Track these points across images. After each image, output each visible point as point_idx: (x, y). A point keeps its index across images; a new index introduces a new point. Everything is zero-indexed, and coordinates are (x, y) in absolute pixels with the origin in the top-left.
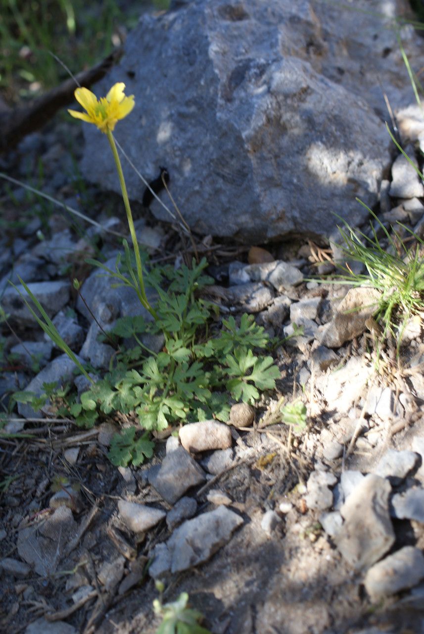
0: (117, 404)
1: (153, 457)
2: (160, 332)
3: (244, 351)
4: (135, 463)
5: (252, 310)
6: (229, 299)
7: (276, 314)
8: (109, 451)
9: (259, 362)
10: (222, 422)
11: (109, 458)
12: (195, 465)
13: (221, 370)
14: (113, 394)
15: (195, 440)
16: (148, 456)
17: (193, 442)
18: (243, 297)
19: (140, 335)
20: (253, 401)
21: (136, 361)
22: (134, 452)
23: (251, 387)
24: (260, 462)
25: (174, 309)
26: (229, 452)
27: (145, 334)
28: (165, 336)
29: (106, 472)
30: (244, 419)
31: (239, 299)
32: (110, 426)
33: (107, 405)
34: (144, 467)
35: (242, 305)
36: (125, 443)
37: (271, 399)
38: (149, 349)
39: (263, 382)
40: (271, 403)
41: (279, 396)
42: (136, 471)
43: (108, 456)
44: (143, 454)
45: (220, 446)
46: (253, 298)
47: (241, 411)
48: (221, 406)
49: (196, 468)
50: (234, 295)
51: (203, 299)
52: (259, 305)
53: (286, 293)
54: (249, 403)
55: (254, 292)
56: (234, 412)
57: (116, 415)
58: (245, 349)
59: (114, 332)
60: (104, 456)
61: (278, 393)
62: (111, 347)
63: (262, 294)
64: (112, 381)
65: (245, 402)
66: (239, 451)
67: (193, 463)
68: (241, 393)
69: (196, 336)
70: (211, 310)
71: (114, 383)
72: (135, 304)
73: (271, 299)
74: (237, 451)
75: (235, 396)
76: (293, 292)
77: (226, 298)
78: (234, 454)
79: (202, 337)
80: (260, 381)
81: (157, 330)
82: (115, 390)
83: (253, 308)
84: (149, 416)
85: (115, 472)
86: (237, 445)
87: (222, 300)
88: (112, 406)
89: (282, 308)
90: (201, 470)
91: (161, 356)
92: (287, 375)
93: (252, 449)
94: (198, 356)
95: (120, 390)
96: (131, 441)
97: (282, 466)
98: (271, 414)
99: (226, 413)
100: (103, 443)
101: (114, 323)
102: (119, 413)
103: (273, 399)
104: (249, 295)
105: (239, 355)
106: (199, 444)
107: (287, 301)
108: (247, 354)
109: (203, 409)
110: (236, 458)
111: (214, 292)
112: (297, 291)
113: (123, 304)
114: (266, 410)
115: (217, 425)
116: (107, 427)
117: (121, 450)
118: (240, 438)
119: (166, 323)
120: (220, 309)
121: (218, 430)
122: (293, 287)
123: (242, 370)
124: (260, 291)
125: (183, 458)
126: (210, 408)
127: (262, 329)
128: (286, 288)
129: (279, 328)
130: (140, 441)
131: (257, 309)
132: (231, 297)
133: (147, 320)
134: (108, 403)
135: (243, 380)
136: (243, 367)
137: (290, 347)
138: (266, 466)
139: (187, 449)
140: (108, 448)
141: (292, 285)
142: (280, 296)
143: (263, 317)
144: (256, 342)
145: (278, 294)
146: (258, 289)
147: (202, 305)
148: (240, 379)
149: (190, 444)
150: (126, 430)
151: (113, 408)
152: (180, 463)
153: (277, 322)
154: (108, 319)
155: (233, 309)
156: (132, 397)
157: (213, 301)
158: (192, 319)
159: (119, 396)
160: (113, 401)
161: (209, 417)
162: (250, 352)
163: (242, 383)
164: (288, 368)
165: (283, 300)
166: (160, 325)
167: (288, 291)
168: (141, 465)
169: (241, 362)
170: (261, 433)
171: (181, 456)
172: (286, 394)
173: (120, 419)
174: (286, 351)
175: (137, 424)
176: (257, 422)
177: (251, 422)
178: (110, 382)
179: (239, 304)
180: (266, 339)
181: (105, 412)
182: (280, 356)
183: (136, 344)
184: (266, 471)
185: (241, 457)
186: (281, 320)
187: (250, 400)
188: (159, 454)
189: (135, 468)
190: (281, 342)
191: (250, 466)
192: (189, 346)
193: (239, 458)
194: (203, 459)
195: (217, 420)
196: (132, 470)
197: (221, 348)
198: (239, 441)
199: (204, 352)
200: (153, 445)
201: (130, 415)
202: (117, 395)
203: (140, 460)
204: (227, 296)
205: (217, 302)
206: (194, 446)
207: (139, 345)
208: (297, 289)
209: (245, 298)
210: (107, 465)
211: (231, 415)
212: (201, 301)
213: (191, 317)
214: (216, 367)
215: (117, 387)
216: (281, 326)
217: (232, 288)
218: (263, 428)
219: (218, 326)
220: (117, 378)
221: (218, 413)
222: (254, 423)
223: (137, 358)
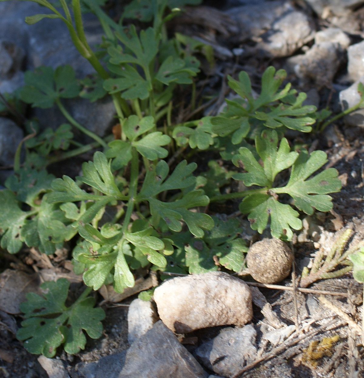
0: (33, 235)
1: (103, 337)
2: (107, 98)
3: (272, 140)
4: (70, 350)
5: (275, 54)
6: (230, 31)
7: (322, 64)
8: (19, 326)
9: (301, 161)
10: (232, 274)
11: (19, 338)
12: (187, 359)
13: (223, 170)
14: (22, 217)
15: (186, 311)
16: (94, 336)
17: (181, 313)
18: (257, 30)
19: (68, 103)
20: (290, 235)
21: (61, 150)
22: (67, 327)
23: (286, 208)
24: (309, 353)
25: (134, 55)
26: (249, 332)
27: (79, 100)
28: (116, 106)
29: (13, 364)
30: (276, 269)
31: (248, 32)
32: (19, 277)
33: (13, 237)
34: (86, 357)
35: (254, 44)
36: (50, 311)
37: (322, 228)
38: (85, 127)
39: (309, 199)
40: (323, 236)
41: (337, 224)
42: (73, 364)
43: (20, 335)
44: (84, 332)
45: (232, 321)
46: (276, 32)
47: (270, 253)
48: (229, 241)
49: (190, 365)
50: (239, 24)
51: (183, 33)
52: (288, 45)
53: (335, 21)
54: (283, 238)
55: (277, 20)
56: (255, 256)
57: (28, 254)
58: (274, 135)
59: (20, 97)
60: (10, 333)
61: (334, 218)
62: (13, 123)
63: (293, 24)
64: (20, 191)
65: (276, 237)
66: (267, 329)
67: (184, 357)
68: (266, 219)
69: (174, 105)
70: (199, 55)
71: (25, 195)
72: (56, 42)
73: (310, 34)
74: (262, 329)
75: (257, 225)
76: (349, 19)
77: (223, 30)
78: (259, 336)
79: (186, 106)
80: (302, 196)
81: (101, 95)
82: (25, 207)
83: (275, 49)
84: (99, 265)
85: (30, 365)
86: (262, 317)
87: (218, 33)
88: (22, 239)
89: (333, 52)
90: (199, 369)
91: (114, 147)
92: (348, 181)
93: (292, 327)
94: (179, 144)
95: (37, 209)
96: (60, 306)
97: (352, 363)
98: (324, 258)
99: (240, 256)
100: (7, 311)
101: (16, 78)
102: (33, 251)
103: (325, 229)
104: (268, 26)
105: (264, 148)
106: (192, 317)
107: (342, 40)
108: (279, 146)
109: (195, 248)
110: (263, 343)
111: (202, 20)
112: (358, 18)
113: (33, 41)
114: (314, 250)
115: (226, 282)
116: (12, 279)
117: (43, 323)
118: (268, 304)
119: (120, 84)
120: (215, 51)
121: (229, 291)
122: (349, 11)
123: (268, 177)
124: (288, 18)
125: (165, 346)
126: (207, 244)
127: (303, 96)
128: (335, 12)
129: (329, 90)
130: (76, 307)
131: (284, 52)
132: (234, 29)
133: (80, 74)
134: (14, 233)
135: (269, 195)
136: (272, 172)
137: (350, 127)
138: (320, 361)
139: (171, 327)
140: (19, 319)
141: (347, 8)
142: (326, 27)
143: (297, 68)
144: (292, 121)
145: (321, 23)
146: (285, 14)
147: (183, 46)
148: (264, 191)
149: (176, 318)
150: (49, 283)
151: (24, 243)
152: (160, 356)
153: (324, 79)
154: (6, 70)
155: (238, 52)
156: (60, 224)
157: (200, 37)
158: (167, 76)
159: (34, 219)
160: (25, 229)
161: (207, 264)
162: (285, 142)
163: (270, 199)
164: (351, 171)
165: (332, 36)
166: (109, 85)
167: (340, 17)
168: (82, 352)
169: (267, 161)
170: (306, 295)
171: (162, 342)
172: (350, 218)
173: (35, 262)
174: (345, 137)
175: (68, 271)
176: (299, 273)
177: (287, 273)
178: (16, 193)
179: (250, 43)
180: (311, 115)
181: (10, 250)
182: (333, 144)
183: (62, 120)
184: (321, 369)
185: (274, 342)
186: (330, 74)
187: (285, 231)
188: (113, 330)
189: (70, 359)
190: (335, 118)
191: (290, 361)
192: (160, 124)
193: (269, 344)
194: (199, 344)
195: (223, 269)
196: (65, 363)
197: (227, 132)
198: (266, 310)
199: (195, 141)
200: (100, 313)
201: (55, 256)
202: (29, 218)
203: (80, 343)
204: (226, 27)
205: (207, 37)
206: (184, 322)
207: (68, 122)
208: (356, 14)
209: (262, 32)
210: (16, 350)
211: (250, 262)
212: (180, 38)
213: (167, 72)
214: (213, 164)
215: (30, 201)
216: (332, 87)
217: (235, 10)
218: (309, 286)
219: (212, 85)
220: (29, 186)
221: (223, 255)
222: (293, 275)
223: (65, 146)
